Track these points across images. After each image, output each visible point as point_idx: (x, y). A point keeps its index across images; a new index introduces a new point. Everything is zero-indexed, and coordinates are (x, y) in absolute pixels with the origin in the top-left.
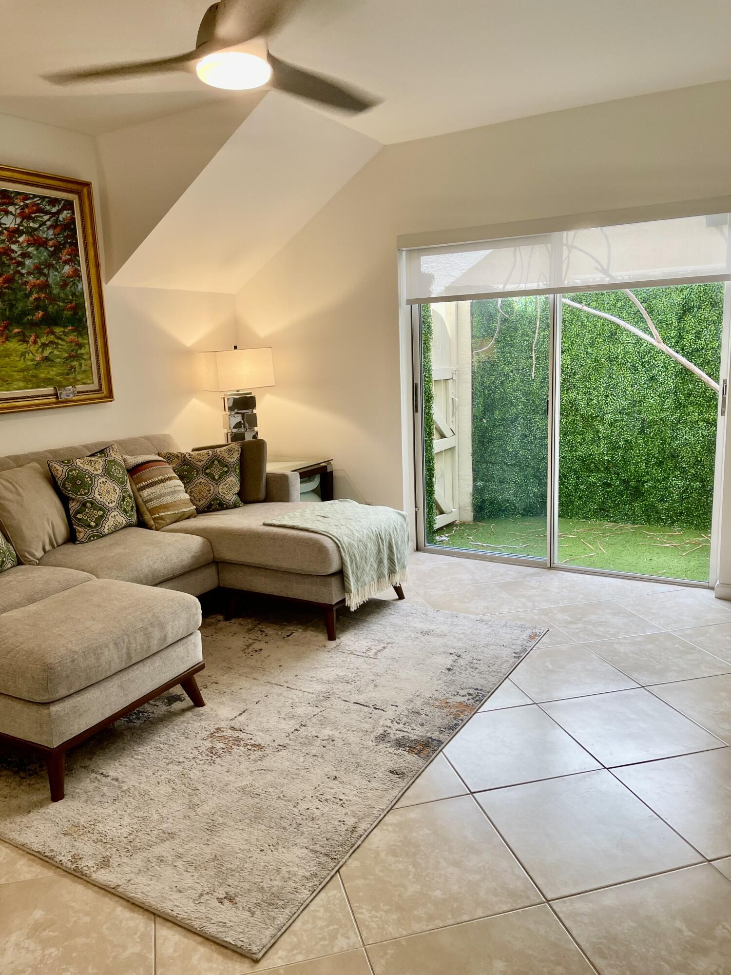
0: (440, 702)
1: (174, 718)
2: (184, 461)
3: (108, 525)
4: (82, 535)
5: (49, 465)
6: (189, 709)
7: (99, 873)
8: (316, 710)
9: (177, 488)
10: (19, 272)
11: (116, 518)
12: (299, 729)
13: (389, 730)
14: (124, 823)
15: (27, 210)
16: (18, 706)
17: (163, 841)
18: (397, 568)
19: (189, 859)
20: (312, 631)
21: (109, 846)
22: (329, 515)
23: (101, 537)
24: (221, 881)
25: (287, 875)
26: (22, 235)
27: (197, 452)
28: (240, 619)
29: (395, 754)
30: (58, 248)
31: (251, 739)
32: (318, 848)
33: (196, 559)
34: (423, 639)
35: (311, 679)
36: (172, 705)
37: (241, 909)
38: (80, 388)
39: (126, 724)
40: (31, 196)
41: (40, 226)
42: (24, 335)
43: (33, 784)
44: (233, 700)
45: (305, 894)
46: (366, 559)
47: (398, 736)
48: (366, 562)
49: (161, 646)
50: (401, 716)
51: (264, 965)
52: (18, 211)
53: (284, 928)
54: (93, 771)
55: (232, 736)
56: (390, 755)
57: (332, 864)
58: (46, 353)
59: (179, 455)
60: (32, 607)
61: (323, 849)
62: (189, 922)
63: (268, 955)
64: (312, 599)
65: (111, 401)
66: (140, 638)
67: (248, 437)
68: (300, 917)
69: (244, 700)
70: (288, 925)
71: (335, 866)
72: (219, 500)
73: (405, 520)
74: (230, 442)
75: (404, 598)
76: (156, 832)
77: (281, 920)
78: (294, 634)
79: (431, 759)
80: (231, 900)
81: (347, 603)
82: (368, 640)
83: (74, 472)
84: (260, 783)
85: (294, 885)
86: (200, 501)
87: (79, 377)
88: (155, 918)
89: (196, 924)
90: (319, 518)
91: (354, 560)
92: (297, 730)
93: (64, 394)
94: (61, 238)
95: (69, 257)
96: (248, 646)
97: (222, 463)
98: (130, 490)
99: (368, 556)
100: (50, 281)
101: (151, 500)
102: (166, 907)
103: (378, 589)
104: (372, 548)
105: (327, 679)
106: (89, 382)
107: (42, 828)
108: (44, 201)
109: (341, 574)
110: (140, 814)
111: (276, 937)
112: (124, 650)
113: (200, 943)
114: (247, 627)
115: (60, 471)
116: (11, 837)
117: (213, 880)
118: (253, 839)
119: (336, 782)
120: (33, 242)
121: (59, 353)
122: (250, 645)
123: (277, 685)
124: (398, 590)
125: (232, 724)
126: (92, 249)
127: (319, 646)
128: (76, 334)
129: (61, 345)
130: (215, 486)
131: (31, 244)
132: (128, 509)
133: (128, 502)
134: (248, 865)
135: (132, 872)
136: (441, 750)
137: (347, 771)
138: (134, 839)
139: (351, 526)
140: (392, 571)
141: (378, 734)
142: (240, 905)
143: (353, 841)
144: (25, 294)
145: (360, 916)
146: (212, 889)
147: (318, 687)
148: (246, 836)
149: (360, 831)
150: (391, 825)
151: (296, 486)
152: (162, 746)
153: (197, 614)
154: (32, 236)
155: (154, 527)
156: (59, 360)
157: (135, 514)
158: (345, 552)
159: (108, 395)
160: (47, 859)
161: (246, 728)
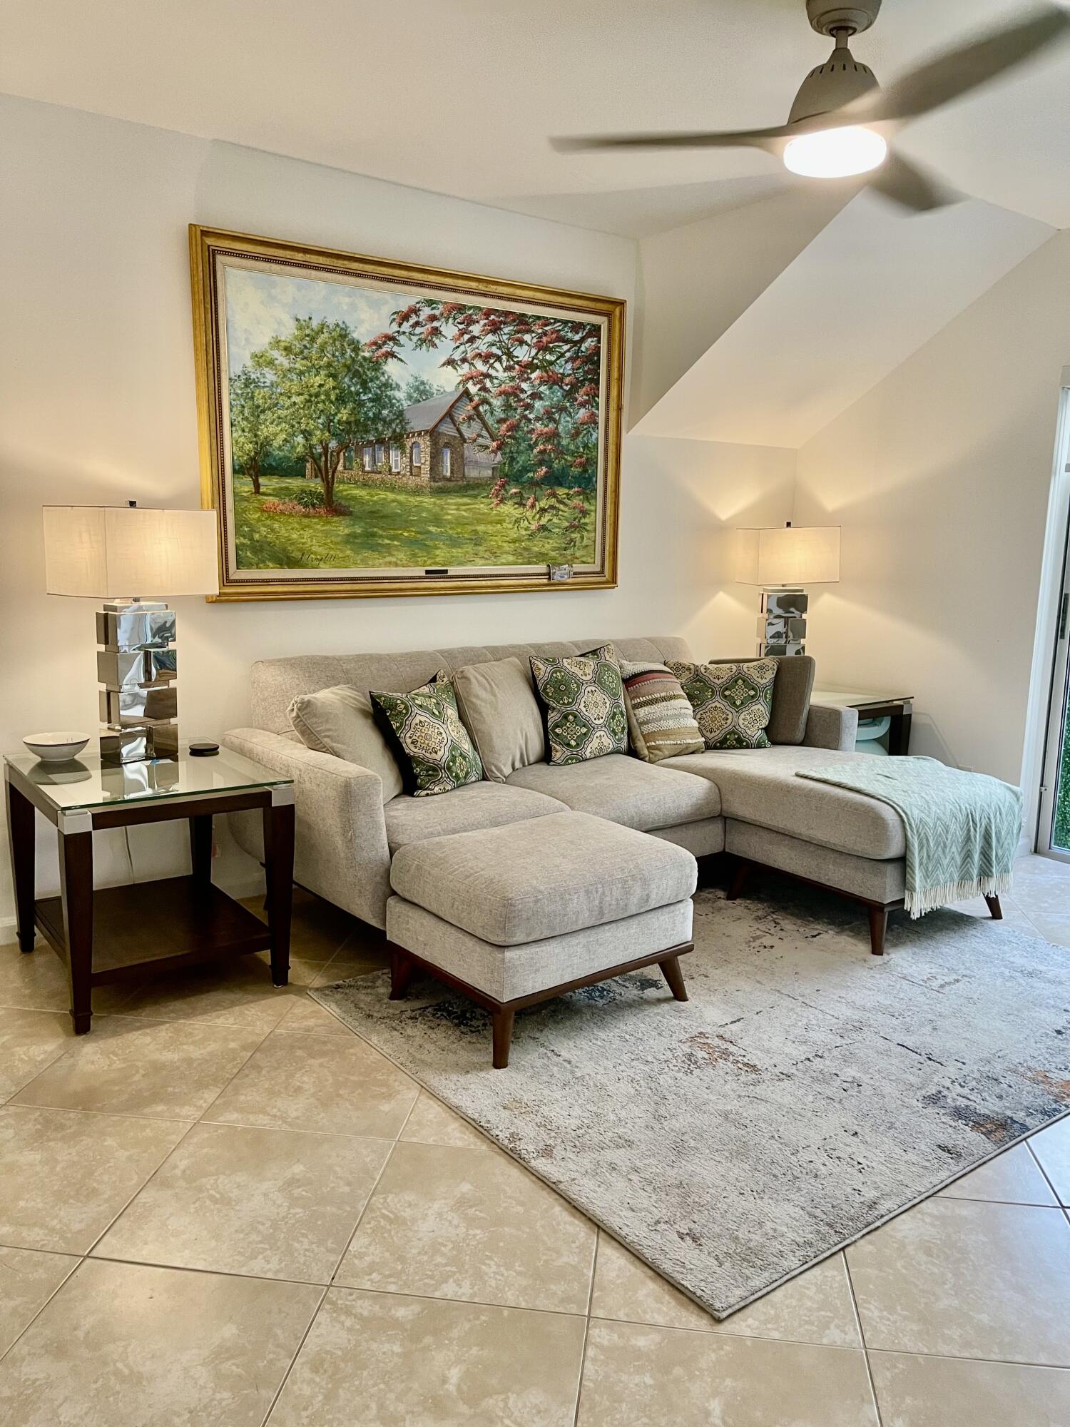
0: (1035, 1073)
1: (646, 1007)
2: (698, 675)
3: (590, 749)
4: (558, 754)
5: (530, 661)
6: (666, 1000)
7: (539, 1161)
8: (839, 1041)
9: (683, 711)
10: (525, 417)
11: (602, 739)
12: (811, 1059)
13: (945, 1092)
14: (573, 1114)
15: (544, 339)
16: (470, 943)
17: (618, 1147)
18: (994, 870)
19: (647, 1177)
20: (849, 936)
21: (553, 1134)
22: (895, 775)
23: (580, 761)
24: (684, 1214)
25: (771, 1233)
26: (535, 371)
27: (716, 666)
28: (748, 901)
29: (951, 1126)
30: (575, 387)
31: (744, 1056)
32: (818, 1212)
33: (698, 808)
34: (1021, 981)
35: (839, 999)
36: (645, 991)
37: (706, 1253)
38: (578, 567)
39: (587, 1000)
40: (552, 321)
41: (558, 359)
42: (522, 497)
43: (474, 1043)
44: (726, 1003)
45: (792, 1262)
46: (945, 847)
47: (958, 1103)
48: (944, 852)
49: (642, 907)
50: (968, 1078)
51: (726, 1327)
52: (535, 340)
53: (760, 1294)
54: (542, 1045)
55: (718, 1047)
56: (942, 1125)
57: (836, 1239)
58: (544, 521)
59: (692, 667)
60: (496, 831)
61: (825, 1216)
62: (638, 1247)
63: (735, 1318)
64: (855, 890)
65: (613, 588)
66: (617, 892)
67: (791, 652)
68: (783, 1288)
69: (741, 1006)
70: (765, 1291)
71: (840, 1242)
72: (738, 734)
73: (1018, 800)
74: (763, 656)
75: (1001, 918)
76: (610, 1134)
77: (757, 1282)
78: (821, 936)
79: (1007, 1146)
80: (695, 1239)
81: (907, 906)
82: (933, 965)
83: (558, 674)
84: (749, 1112)
85: (780, 1247)
86: (711, 732)
87: (578, 554)
88: (598, 1232)
89: (648, 1254)
90: (879, 777)
91: (926, 845)
92: (809, 1060)
93: (560, 574)
94: (580, 375)
95: (587, 398)
96: (755, 939)
97: (748, 683)
98: (624, 706)
99: (948, 843)
100: (561, 428)
101: (647, 723)
102: (614, 1222)
103: (959, 895)
104: (957, 832)
105: (862, 1003)
106: (590, 560)
107: (479, 1093)
108: (565, 327)
109: (902, 862)
110: (594, 1109)
111: (748, 1301)
112: (597, 903)
113: (650, 1278)
114: (756, 914)
115: (543, 671)
116: (445, 1095)
117: (675, 1210)
118: (732, 1177)
119: (854, 1138)
120: (546, 379)
121: (559, 522)
122: (759, 937)
123: (789, 996)
124: (993, 904)
125: (721, 1030)
126: (616, 388)
127: (857, 958)
128: (581, 497)
129: (563, 511)
130: (735, 714)
131: (545, 381)
132: (618, 730)
133: (619, 720)
134: (722, 1206)
135: (577, 1171)
136: (1025, 1139)
137: (873, 1129)
138: (583, 1135)
139: (927, 795)
140: (985, 873)
141: (928, 1094)
142: (705, 1248)
143: (870, 1219)
144: (529, 445)
145: (865, 1311)
146: (672, 1219)
147: (846, 1012)
148: (722, 1170)
149: (882, 1209)
150: (930, 1215)
151: (852, 728)
152: (627, 1037)
153: (691, 876)
154: (547, 372)
155: (647, 759)
156: (558, 530)
157: (626, 737)
158: (912, 831)
159: (610, 580)
160: (482, 1131)
161: (739, 1041)
